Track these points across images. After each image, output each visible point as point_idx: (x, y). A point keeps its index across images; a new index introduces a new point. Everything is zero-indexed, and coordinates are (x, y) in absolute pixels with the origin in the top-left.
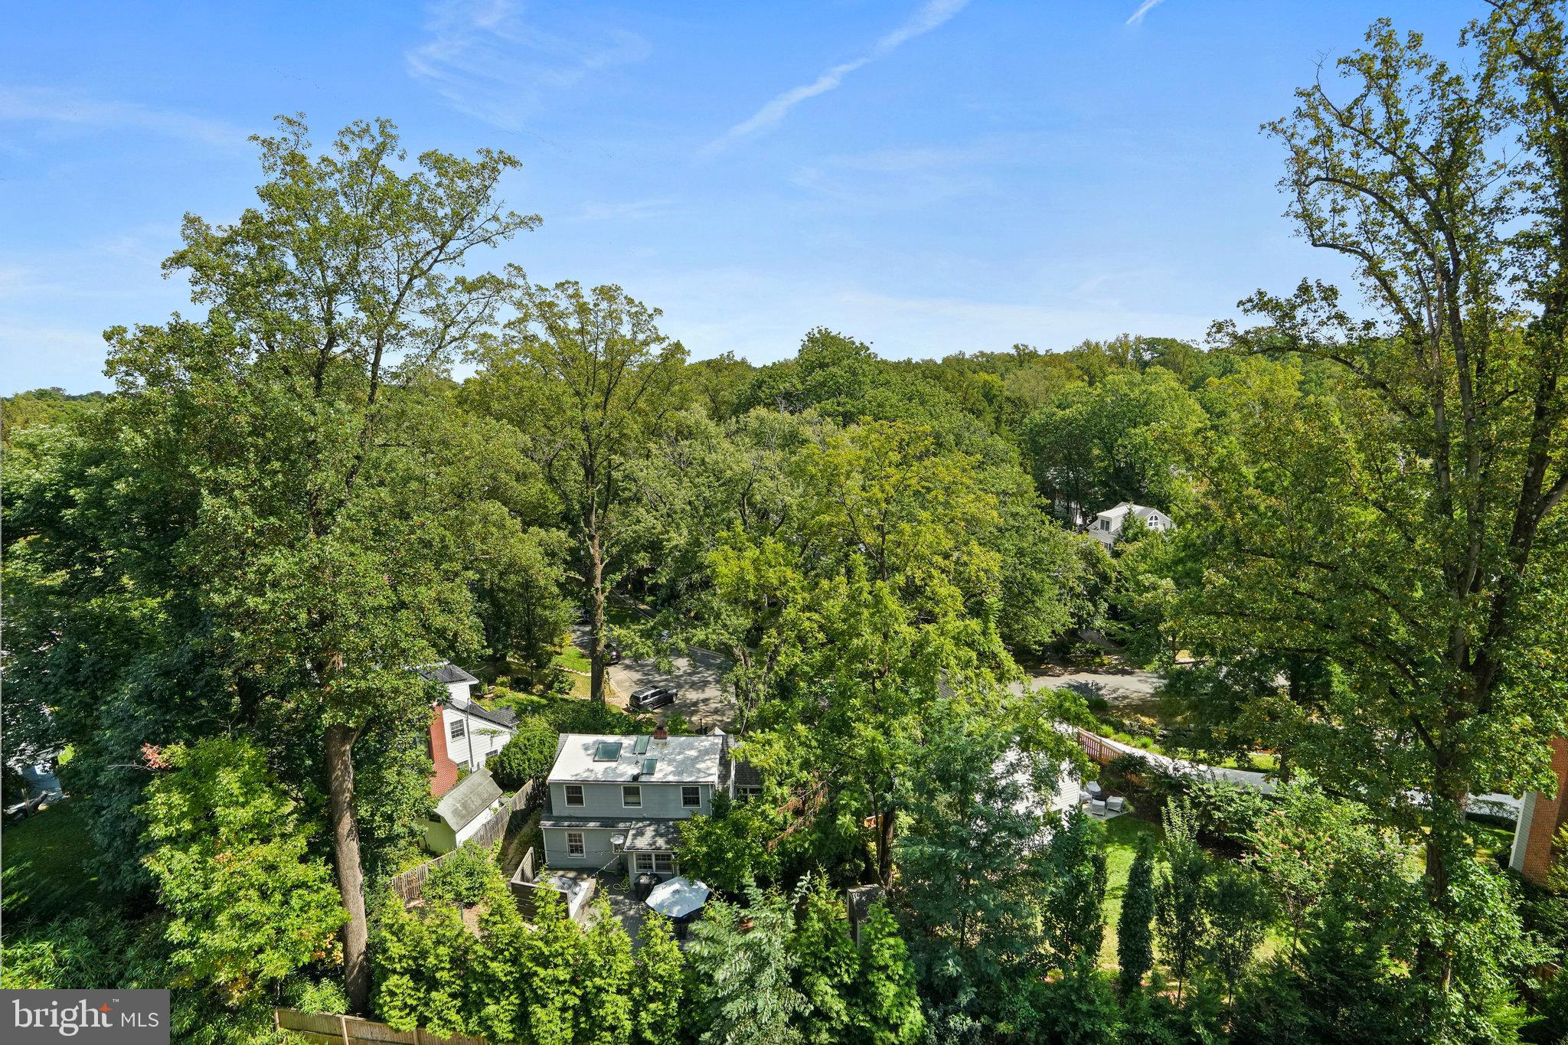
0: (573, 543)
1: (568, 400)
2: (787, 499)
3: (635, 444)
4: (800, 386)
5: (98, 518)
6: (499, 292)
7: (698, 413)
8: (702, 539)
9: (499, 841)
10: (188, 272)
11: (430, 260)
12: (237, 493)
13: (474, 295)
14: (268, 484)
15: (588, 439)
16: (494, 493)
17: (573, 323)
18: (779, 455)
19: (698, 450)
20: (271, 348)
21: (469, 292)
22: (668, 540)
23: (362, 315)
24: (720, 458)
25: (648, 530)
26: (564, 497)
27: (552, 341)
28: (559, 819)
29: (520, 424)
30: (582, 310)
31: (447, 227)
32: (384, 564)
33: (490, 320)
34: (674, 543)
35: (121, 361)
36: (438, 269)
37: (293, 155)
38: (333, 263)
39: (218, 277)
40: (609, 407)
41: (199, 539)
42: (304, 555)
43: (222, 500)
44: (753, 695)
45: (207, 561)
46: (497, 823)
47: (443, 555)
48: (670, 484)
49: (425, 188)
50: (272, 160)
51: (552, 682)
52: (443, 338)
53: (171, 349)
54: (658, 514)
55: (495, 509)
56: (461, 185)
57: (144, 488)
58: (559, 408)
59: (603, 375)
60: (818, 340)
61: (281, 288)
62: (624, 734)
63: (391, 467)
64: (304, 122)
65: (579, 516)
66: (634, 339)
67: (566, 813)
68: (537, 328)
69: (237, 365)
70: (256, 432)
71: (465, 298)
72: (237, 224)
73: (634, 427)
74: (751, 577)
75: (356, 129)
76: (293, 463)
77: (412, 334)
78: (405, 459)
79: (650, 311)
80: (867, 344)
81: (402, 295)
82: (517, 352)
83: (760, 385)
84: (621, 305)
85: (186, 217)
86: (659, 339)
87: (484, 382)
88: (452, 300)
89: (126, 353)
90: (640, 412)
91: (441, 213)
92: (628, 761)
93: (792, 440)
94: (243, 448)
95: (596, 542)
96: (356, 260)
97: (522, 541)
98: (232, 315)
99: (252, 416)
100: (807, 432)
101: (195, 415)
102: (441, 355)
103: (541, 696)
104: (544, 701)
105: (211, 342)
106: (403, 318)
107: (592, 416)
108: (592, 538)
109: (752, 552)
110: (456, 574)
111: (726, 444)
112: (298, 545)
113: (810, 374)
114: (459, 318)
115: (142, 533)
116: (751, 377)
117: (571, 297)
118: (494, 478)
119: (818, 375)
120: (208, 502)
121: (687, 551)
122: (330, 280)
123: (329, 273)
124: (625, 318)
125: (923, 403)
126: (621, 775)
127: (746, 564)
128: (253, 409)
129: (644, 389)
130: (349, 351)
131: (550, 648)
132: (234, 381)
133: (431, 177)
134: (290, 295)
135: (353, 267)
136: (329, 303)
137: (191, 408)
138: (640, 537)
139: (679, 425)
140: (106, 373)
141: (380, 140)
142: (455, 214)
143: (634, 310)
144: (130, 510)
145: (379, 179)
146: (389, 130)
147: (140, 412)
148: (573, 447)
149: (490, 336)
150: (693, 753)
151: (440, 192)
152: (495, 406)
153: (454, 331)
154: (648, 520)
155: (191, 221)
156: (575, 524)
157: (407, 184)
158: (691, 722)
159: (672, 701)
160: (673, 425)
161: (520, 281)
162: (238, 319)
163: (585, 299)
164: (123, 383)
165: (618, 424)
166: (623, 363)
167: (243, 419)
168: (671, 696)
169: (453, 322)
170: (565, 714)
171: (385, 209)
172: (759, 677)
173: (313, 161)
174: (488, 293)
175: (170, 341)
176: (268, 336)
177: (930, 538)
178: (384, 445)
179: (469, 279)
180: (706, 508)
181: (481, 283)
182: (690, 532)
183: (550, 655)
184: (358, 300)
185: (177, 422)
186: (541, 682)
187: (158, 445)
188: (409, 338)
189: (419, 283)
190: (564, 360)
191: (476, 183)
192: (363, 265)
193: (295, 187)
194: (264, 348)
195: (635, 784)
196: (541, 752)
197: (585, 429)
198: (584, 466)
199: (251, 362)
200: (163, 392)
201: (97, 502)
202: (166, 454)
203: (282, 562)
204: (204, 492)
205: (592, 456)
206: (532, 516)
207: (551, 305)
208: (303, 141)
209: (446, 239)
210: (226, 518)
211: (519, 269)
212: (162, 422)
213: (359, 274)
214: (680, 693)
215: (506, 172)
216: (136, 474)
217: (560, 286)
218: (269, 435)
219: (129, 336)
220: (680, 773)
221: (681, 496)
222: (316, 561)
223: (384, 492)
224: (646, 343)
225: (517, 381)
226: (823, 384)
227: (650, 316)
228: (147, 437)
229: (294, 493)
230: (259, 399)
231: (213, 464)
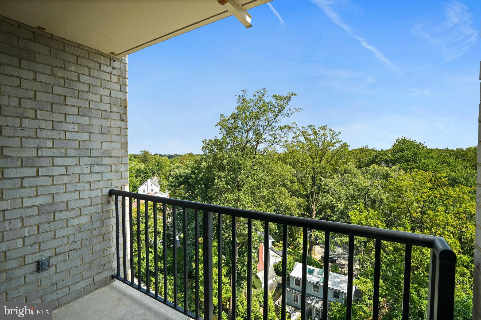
0: (307, 203)
1: (309, 160)
2: (383, 197)
3: (329, 174)
4: (392, 158)
5: (196, 182)
6: (289, 129)
7: (351, 166)
8: (349, 207)
9: (274, 290)
10: (219, 127)
11: (272, 122)
12: (222, 179)
13: (283, 130)
14: (229, 177)
15: (314, 172)
16: (284, 186)
17: (312, 137)
18: (380, 181)
19: (351, 178)
20: (234, 144)
21: (282, 130)
22: (337, 206)
23: (254, 136)
24: (357, 180)
25: (331, 202)
26: (305, 189)
27: (305, 142)
28: (292, 289)
29: (294, 166)
30: (315, 133)
31: (277, 113)
32: (252, 201)
33: (286, 137)
34: (339, 207)
35: (205, 147)
36: (273, 124)
37: (244, 99)
38: (249, 124)
39: (225, 128)
40: (322, 162)
41: (213, 189)
42: (234, 196)
43: (219, 180)
44: (365, 266)
45: (214, 194)
46: (274, 285)
47: (268, 201)
48: (340, 188)
49: (272, 104)
50: (239, 100)
51: (296, 246)
52: (274, 142)
53: (214, 144)
54: (335, 197)
55: (283, 189)
56: (281, 102)
57: (205, 176)
58: (306, 162)
59: (320, 153)
60: (401, 142)
61: (237, 130)
62: (316, 267)
63: (258, 176)
64: (247, 91)
65: (309, 195)
66: (331, 142)
67: (294, 288)
68: (301, 139)
69: (226, 148)
70: (228, 165)
71: (280, 131)
72: (230, 116)
73: (329, 169)
74: (364, 222)
75: (258, 91)
76: (235, 173)
77: (267, 141)
78: (261, 174)
79: (337, 133)
80: (422, 143)
81: (264, 131)
82: (295, 146)
83: (376, 157)
84: (327, 131)
85: (221, 115)
86: (339, 142)
87: (285, 154)
88: (277, 132)
89: (206, 146)
90: (332, 164)
91: (276, 110)
92: (316, 276)
93: (386, 177)
94: (225, 168)
95: (314, 204)
96: (254, 123)
97: (290, 200)
98: (227, 137)
99: (227, 160)
100: (393, 174)
101: (216, 160)
102: (272, 146)
103: (293, 250)
104: (293, 252)
105: (222, 143)
106: (264, 137)
107: (316, 165)
108: (313, 203)
109: (365, 213)
110: (271, 207)
111: (360, 177)
112: (234, 193)
113: (397, 153)
114: (278, 137)
115: (203, 186)
116: (373, 154)
117: (312, 129)
118: (283, 181)
119: (400, 154)
120: (216, 180)
121: (343, 211)
122: (248, 128)
123: (248, 126)
124: (329, 135)
125: (449, 165)
126: (313, 280)
127: (362, 217)
128: (228, 159)
129: (333, 157)
130: (250, 145)
131: (297, 235)
132: (225, 152)
133: (274, 101)
134: (239, 132)
135: (253, 125)
136: (247, 133)
137: (216, 158)
138: (328, 204)
139: (345, 169)
140: (202, 150)
141: (263, 93)
142: (279, 109)
143: (332, 133)
144: (201, 181)
145: (262, 103)
146: (265, 90)
147: (206, 158)
148: (309, 174)
149: (288, 141)
150: (339, 280)
151: (276, 105)
152: (287, 161)
153: (276, 140)
154: (330, 199)
155: (222, 115)
156: (308, 198)
157: (268, 103)
158: (341, 271)
159: (335, 262)
160: (343, 169)
161: (295, 126)
162: (228, 138)
163: (316, 130)
164: (204, 152)
165: (324, 168)
166: (327, 149)
167: (226, 161)
168: (335, 260)
169: (276, 138)
170: (298, 257)
171: (262, 110)
172: (368, 260)
173: (248, 100)
174: (286, 130)
175: (214, 143)
176: (233, 142)
177: (442, 218)
178: (256, 170)
179: (282, 126)
180: (352, 197)
181: (285, 127)
182: (345, 204)
183: (297, 238)
184: (254, 133)
185: (213, 161)
186: (293, 245)
187: (209, 166)
188: (265, 142)
189: (269, 128)
190: (309, 148)
191: (285, 101)
192: (256, 124)
193: (243, 106)
194: (232, 144)
195: (317, 285)
196: (290, 267)
197: (313, 169)
198: (312, 180)
199: (229, 148)
200: (211, 154)
201: (196, 178)
202: (210, 169)
203: (229, 196)
204: (216, 178)
205: (315, 177)
206: (295, 194)
207: (306, 132)
208: (246, 95)
209: (277, 116)
210: (220, 184)
211: (295, 123)
212: (210, 161)
213: (255, 126)
214: (339, 260)
215: (293, 98)
216: (204, 172)
217: (309, 126)
218: (230, 165)
219: (207, 142)
220: (333, 286)
221: (343, 192)
222: (237, 198)
223: (255, 182)
224: (335, 143)
225: (294, 154)
226: (402, 157)
227: (337, 135)
228: (207, 164)
229: (235, 180)
230: (230, 156)
231: (218, 172)
